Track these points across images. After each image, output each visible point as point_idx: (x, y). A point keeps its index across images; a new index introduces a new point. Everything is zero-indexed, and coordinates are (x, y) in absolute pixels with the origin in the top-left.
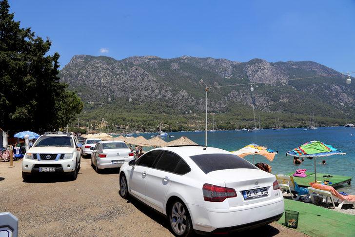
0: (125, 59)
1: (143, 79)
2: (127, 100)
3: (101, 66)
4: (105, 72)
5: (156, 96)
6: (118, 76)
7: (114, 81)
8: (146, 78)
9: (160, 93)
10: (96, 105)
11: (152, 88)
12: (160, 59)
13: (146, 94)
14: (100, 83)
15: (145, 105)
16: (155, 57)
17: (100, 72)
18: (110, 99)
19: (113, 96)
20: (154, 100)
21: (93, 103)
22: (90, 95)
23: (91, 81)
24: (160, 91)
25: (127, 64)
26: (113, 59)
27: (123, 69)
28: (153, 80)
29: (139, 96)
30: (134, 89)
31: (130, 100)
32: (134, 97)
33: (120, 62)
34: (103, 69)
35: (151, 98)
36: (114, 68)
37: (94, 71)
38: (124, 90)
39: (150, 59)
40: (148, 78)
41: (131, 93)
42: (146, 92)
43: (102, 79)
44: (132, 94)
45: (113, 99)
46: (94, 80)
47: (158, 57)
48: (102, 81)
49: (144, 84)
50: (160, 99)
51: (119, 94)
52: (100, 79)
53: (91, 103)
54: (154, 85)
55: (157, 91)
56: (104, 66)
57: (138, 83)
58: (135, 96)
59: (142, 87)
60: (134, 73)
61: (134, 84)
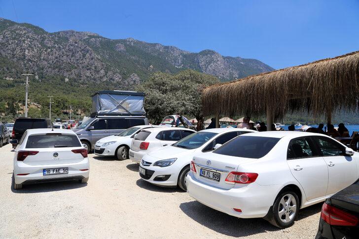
0: (59, 33)
1: (84, 56)
2: (63, 80)
3: (25, 34)
4: (30, 42)
5: (101, 77)
6: (50, 50)
7: (43, 55)
8: (88, 55)
9: (106, 74)
10: (16, 82)
11: (95, 67)
12: (102, 37)
13: (88, 74)
14: (24, 55)
15: (88, 87)
16: (96, 35)
17: (24, 41)
18: (37, 77)
19: (42, 73)
20: (98, 82)
21: (11, 79)
22: (8, 69)
23: (9, 52)
24: (106, 73)
25: (61, 38)
26: (42, 30)
27: (56, 42)
28: (97, 58)
29: (79, 76)
30: (71, 67)
31: (67, 80)
32: (71, 77)
33: (51, 34)
34: (28, 37)
35: (95, 79)
36: (44, 39)
37: (14, 39)
38: (57, 66)
39: (91, 37)
40: (90, 55)
41: (67, 71)
42: (89, 71)
43: (27, 51)
44: (69, 73)
45: (41, 77)
46: (14, 50)
47: (100, 35)
48: (26, 53)
49: (86, 61)
50: (106, 81)
51: (50, 72)
52: (23, 50)
53: (7, 79)
54: (98, 64)
55: (102, 72)
56: (30, 35)
57: (78, 60)
58: (73, 76)
59: (83, 65)
60: (72, 47)
61: (72, 61)
